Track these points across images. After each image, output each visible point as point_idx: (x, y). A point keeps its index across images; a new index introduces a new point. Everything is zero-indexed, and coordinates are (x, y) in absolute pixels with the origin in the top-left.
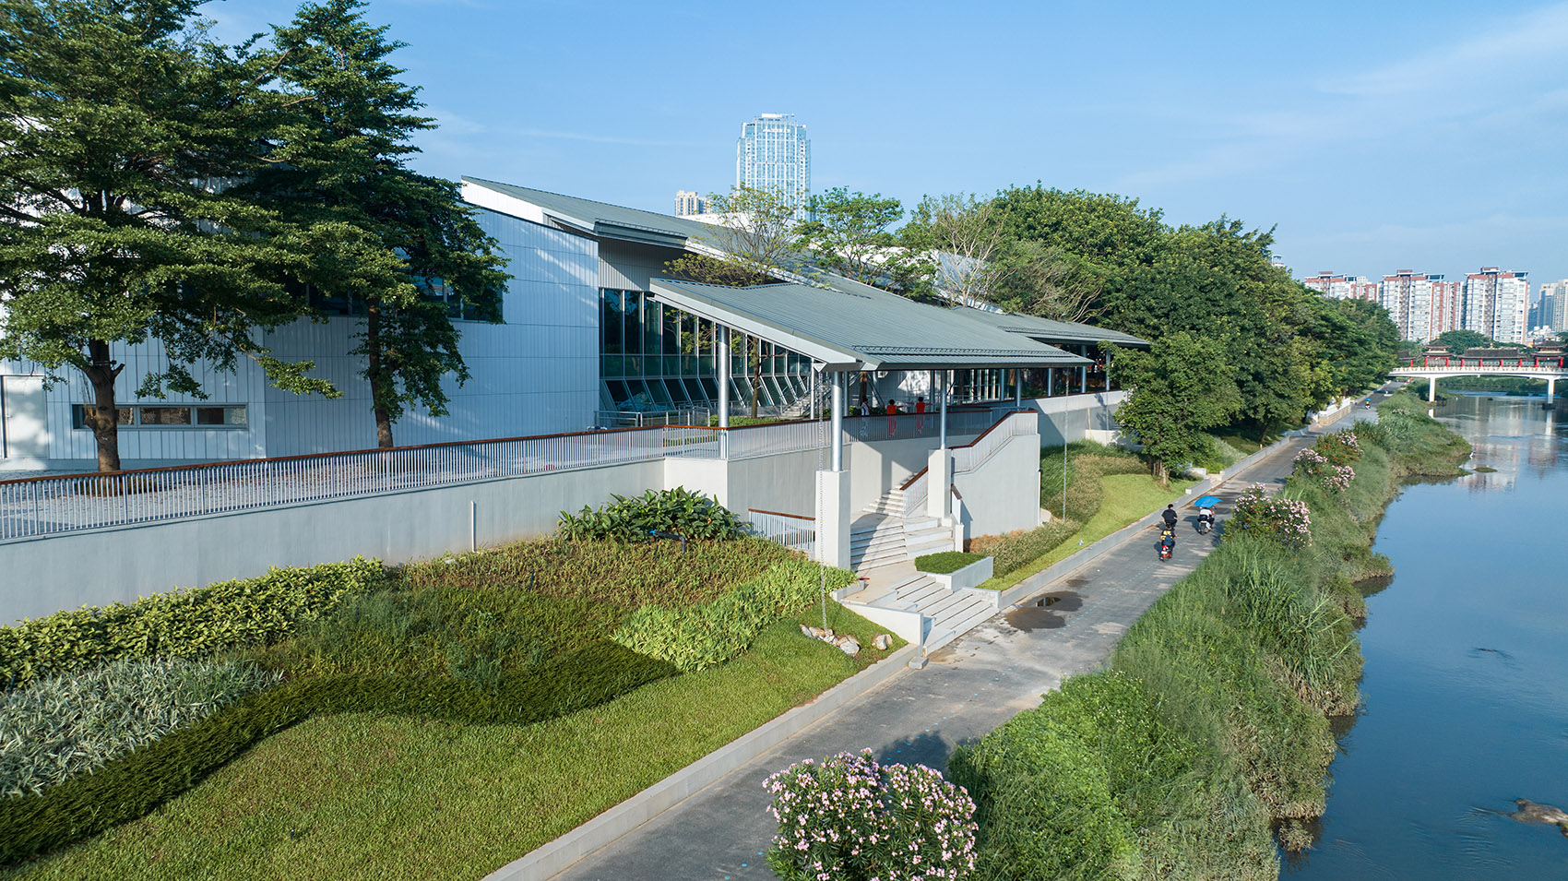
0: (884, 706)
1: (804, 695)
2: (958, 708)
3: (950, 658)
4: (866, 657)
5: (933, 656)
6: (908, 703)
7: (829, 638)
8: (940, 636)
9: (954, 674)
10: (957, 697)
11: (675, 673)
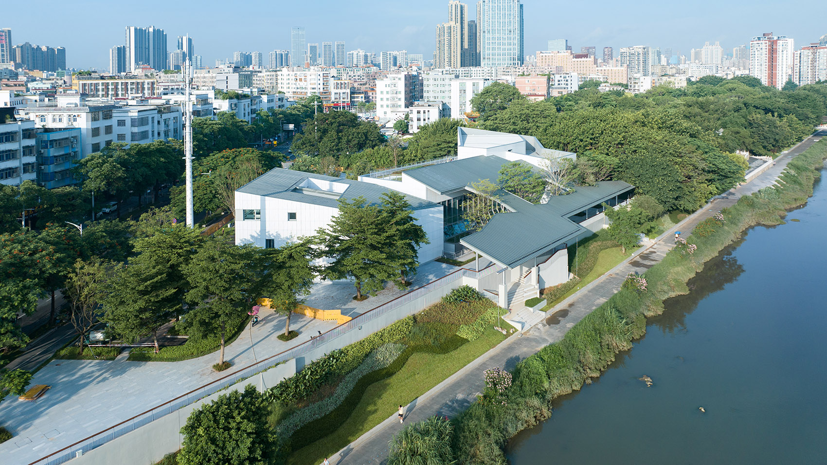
0: (510, 348)
1: (494, 346)
2: (525, 349)
3: (528, 334)
4: (508, 335)
5: (525, 333)
6: (515, 347)
7: (500, 330)
8: (527, 327)
9: (527, 339)
10: (526, 346)
11: (468, 341)
